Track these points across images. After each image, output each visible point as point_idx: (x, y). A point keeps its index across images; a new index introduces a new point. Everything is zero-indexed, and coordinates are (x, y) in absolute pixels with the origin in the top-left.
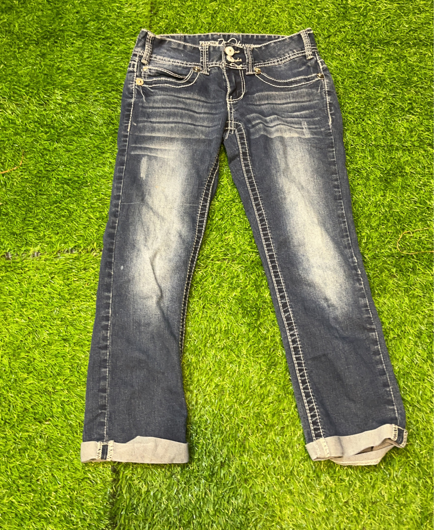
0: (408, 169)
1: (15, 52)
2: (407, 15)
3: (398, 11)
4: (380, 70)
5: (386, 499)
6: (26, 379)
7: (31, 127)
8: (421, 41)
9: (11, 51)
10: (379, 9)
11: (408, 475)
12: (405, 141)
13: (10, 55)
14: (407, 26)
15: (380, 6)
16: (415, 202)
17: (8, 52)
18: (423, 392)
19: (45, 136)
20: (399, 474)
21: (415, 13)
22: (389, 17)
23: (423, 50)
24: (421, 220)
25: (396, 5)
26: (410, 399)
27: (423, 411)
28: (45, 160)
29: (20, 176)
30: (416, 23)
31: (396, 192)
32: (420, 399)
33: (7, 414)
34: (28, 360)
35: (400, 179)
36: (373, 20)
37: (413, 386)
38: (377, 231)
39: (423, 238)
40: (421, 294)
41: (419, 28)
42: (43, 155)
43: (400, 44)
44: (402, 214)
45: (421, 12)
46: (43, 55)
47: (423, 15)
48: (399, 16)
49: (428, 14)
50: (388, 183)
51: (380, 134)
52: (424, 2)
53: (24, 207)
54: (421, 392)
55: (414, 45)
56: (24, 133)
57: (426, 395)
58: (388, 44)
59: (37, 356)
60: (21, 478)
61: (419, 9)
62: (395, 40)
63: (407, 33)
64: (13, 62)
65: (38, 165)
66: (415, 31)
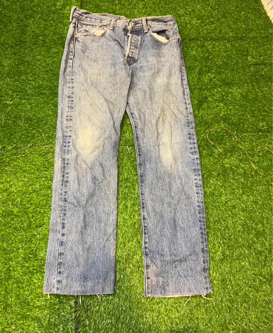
2: (206, 25)
3: (202, 24)
4: (194, 52)
6: (29, 207)
8: (213, 38)
10: (192, 23)
12: (208, 85)
14: (206, 31)
16: (214, 114)
21: (210, 24)
23: (214, 43)
30: (210, 29)
31: (204, 110)
33: (21, 224)
34: (30, 198)
35: (206, 104)
36: (189, 28)
39: (218, 131)
41: (212, 32)
43: (203, 39)
47: (214, 25)
51: (196, 83)
55: (210, 40)
59: (35, 196)
60: (30, 254)
62: (201, 38)
63: (206, 34)
66: (210, 33)
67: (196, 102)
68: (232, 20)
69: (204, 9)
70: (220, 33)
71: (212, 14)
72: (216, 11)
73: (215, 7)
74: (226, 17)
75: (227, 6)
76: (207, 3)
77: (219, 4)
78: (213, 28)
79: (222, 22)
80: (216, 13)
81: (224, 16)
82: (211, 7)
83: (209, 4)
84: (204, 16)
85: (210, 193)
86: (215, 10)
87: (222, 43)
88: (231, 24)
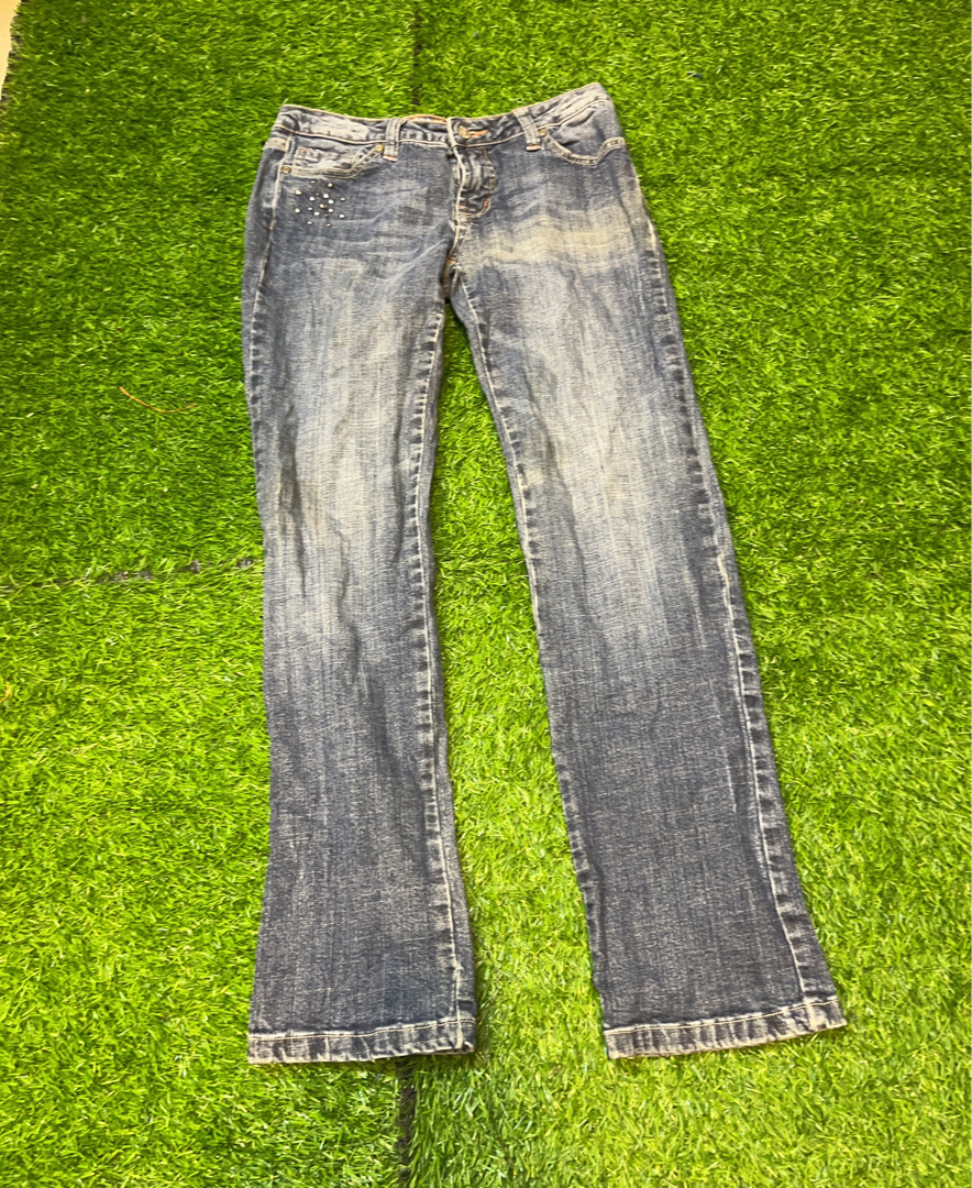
0: (887, 389)
1: (155, 217)
2: (866, 120)
3: (852, 115)
5: (889, 962)
7: (193, 356)
8: (895, 164)
9: (148, 216)
10: (818, 111)
11: (923, 920)
13: (147, 225)
14: (868, 139)
15: (819, 106)
17: (143, 218)
18: (941, 773)
19: (219, 373)
20: (909, 918)
21: (881, 116)
22: (835, 126)
23: (900, 181)
24: (915, 477)
25: (846, 103)
26: (918, 787)
27: (943, 807)
28: (224, 414)
29: (181, 446)
30: (883, 133)
31: (867, 429)
32: (935, 786)
35: (873, 407)
37: (923, 764)
38: (838, 498)
40: (925, 606)
41: (890, 142)
42: (220, 406)
43: (859, 170)
44: (881, 468)
45: (892, 115)
46: (206, 223)
47: (895, 120)
48: (853, 123)
49: (904, 118)
50: (853, 414)
52: (895, 97)
53: (196, 499)
54: (937, 774)
55: (884, 172)
56: (181, 369)
57: (946, 779)
58: (836, 171)
61: (888, 110)
62: (850, 165)
63: (870, 152)
64: (153, 237)
65: (212, 424)
66: (883, 147)
67: (836, 401)
68: (961, 98)
69: (859, 61)
70: (921, 144)
71: (888, 80)
72: (903, 68)
73: (901, 52)
74: (941, 90)
75: (941, 49)
76: (867, 38)
77: (914, 44)
78: (895, 129)
79: (929, 109)
80: (903, 73)
81: (933, 86)
82: (885, 53)
83: (877, 42)
84: (859, 87)
85: (896, 742)
86: (901, 64)
87: (928, 183)
88: (958, 114)
